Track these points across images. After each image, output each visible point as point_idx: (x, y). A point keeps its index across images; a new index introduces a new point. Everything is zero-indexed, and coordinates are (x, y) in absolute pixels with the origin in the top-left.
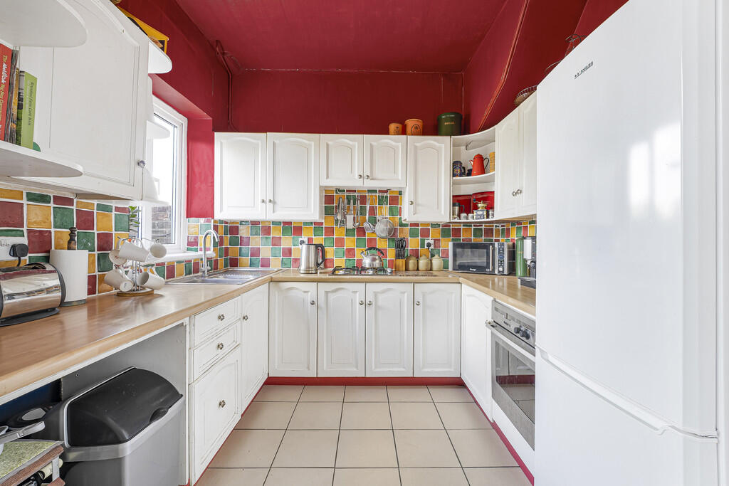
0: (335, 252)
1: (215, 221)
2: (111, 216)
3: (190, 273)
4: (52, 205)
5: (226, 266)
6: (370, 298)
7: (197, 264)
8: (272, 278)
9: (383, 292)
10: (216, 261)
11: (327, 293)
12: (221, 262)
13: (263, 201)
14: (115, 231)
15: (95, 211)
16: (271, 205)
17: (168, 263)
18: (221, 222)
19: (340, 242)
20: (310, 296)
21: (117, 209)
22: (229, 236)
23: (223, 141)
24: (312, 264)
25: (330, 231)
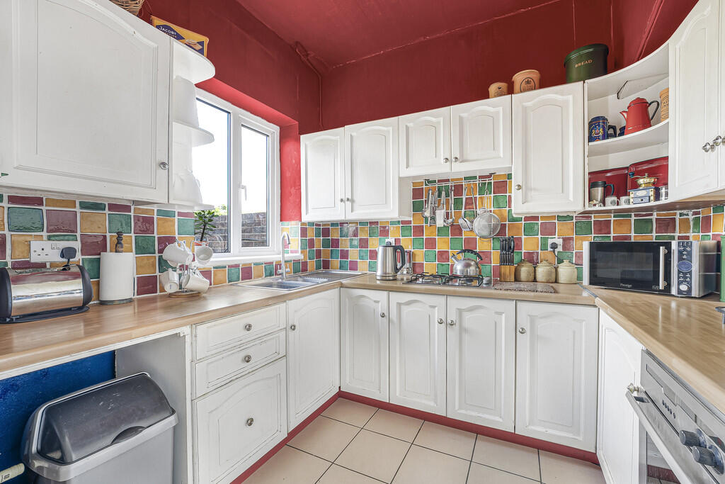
0: (426, 255)
1: (303, 224)
2: (173, 221)
3: (271, 275)
4: (107, 211)
5: (318, 268)
6: (453, 316)
7: (279, 265)
8: (342, 283)
9: (471, 309)
10: (305, 264)
11: (399, 305)
12: (312, 265)
13: (342, 200)
14: (179, 234)
15: (155, 217)
16: (349, 204)
17: (243, 265)
18: (311, 224)
19: (431, 243)
20: (381, 308)
21: (180, 214)
22: (322, 238)
23: (309, 143)
24: (390, 270)
25: (419, 231)
